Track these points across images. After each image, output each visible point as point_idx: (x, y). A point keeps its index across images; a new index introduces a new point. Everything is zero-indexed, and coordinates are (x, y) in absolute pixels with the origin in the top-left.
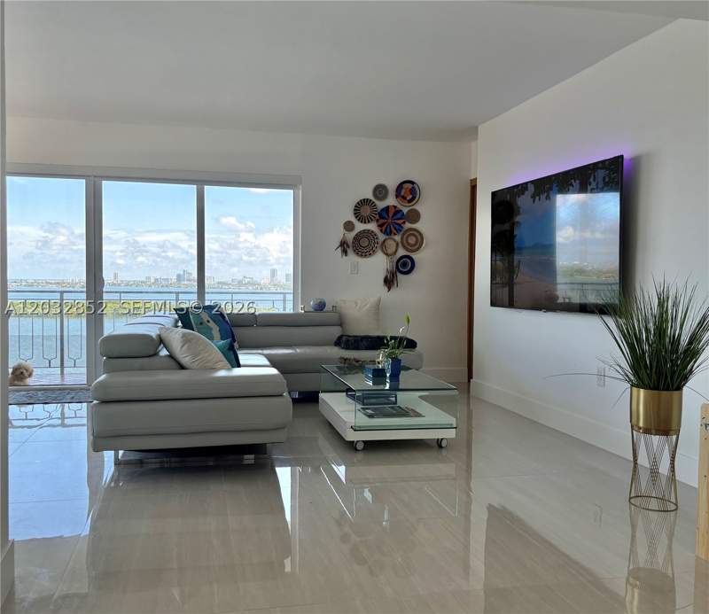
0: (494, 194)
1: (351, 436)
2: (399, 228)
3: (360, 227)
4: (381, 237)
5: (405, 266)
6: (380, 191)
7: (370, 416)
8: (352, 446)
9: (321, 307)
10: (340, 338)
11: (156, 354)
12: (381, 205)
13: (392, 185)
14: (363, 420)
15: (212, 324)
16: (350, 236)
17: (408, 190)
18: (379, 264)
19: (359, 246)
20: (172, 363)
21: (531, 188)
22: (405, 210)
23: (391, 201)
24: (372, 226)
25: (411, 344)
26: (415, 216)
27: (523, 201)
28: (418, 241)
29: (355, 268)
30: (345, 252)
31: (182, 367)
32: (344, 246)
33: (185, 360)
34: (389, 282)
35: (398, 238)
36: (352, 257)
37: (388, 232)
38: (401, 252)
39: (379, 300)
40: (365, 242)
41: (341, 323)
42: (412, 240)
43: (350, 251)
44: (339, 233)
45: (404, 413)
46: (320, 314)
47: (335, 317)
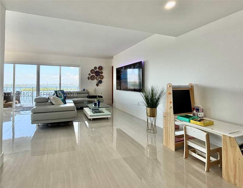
0: (117, 69)
1: (90, 118)
2: (99, 75)
3: (92, 75)
4: (96, 76)
5: (100, 82)
6: (95, 68)
7: (94, 113)
8: (90, 120)
9: (84, 90)
10: (88, 96)
11: (48, 101)
12: (96, 70)
13: (98, 67)
14: (92, 114)
16: (90, 76)
17: (101, 68)
18: (95, 81)
20: (51, 104)
21: (124, 68)
22: (100, 72)
23: (97, 70)
24: (94, 74)
25: (102, 97)
26: (102, 73)
27: (122, 70)
28: (102, 77)
29: (91, 82)
30: (89, 79)
31: (53, 104)
32: (89, 78)
33: (54, 103)
34: (97, 85)
35: (99, 77)
37: (97, 76)
38: (100, 79)
39: (95, 88)
40: (93, 77)
41: (88, 93)
42: (101, 77)
44: (88, 76)
45: (100, 112)
46: (84, 91)
47: (87, 92)
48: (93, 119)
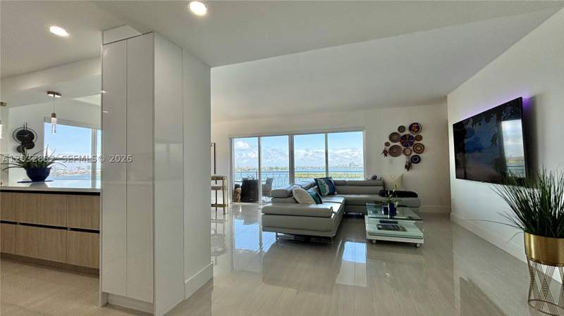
0: (454, 125)
2: (411, 144)
3: (392, 144)
4: (403, 148)
5: (416, 160)
6: (401, 129)
9: (375, 178)
12: (402, 134)
13: (407, 125)
15: (326, 185)
16: (388, 148)
17: (415, 127)
18: (402, 160)
19: (392, 152)
21: (471, 121)
22: (414, 136)
23: (407, 132)
24: (398, 144)
26: (420, 138)
27: (469, 126)
28: (422, 149)
29: (391, 162)
30: (386, 155)
32: (385, 153)
34: (408, 167)
35: (411, 148)
36: (389, 157)
37: (406, 146)
38: (414, 154)
39: (402, 176)
40: (395, 151)
41: (384, 185)
42: (419, 148)
43: (388, 154)
44: (383, 147)
45: (397, 229)
46: (374, 181)
47: (380, 182)
48: (377, 240)
